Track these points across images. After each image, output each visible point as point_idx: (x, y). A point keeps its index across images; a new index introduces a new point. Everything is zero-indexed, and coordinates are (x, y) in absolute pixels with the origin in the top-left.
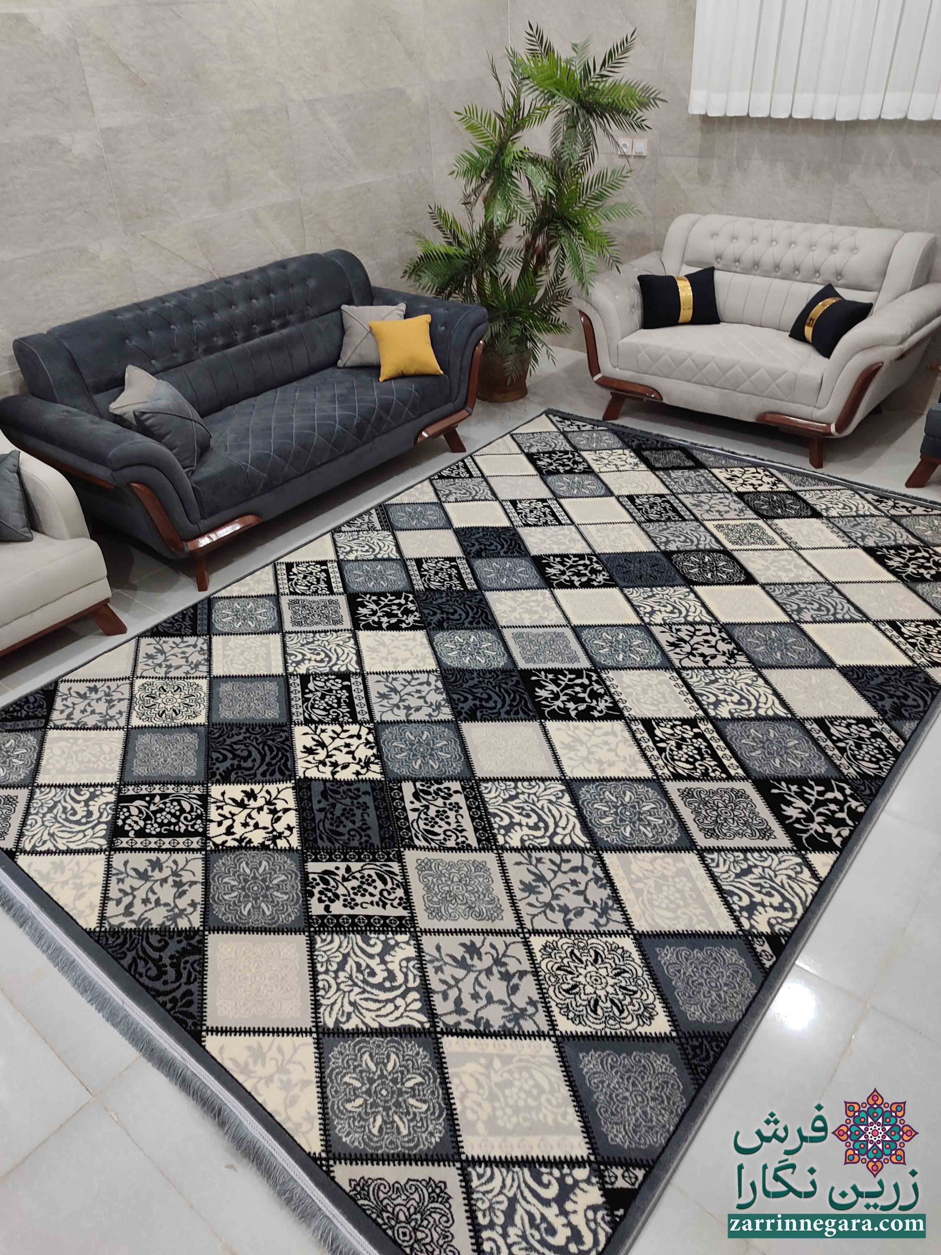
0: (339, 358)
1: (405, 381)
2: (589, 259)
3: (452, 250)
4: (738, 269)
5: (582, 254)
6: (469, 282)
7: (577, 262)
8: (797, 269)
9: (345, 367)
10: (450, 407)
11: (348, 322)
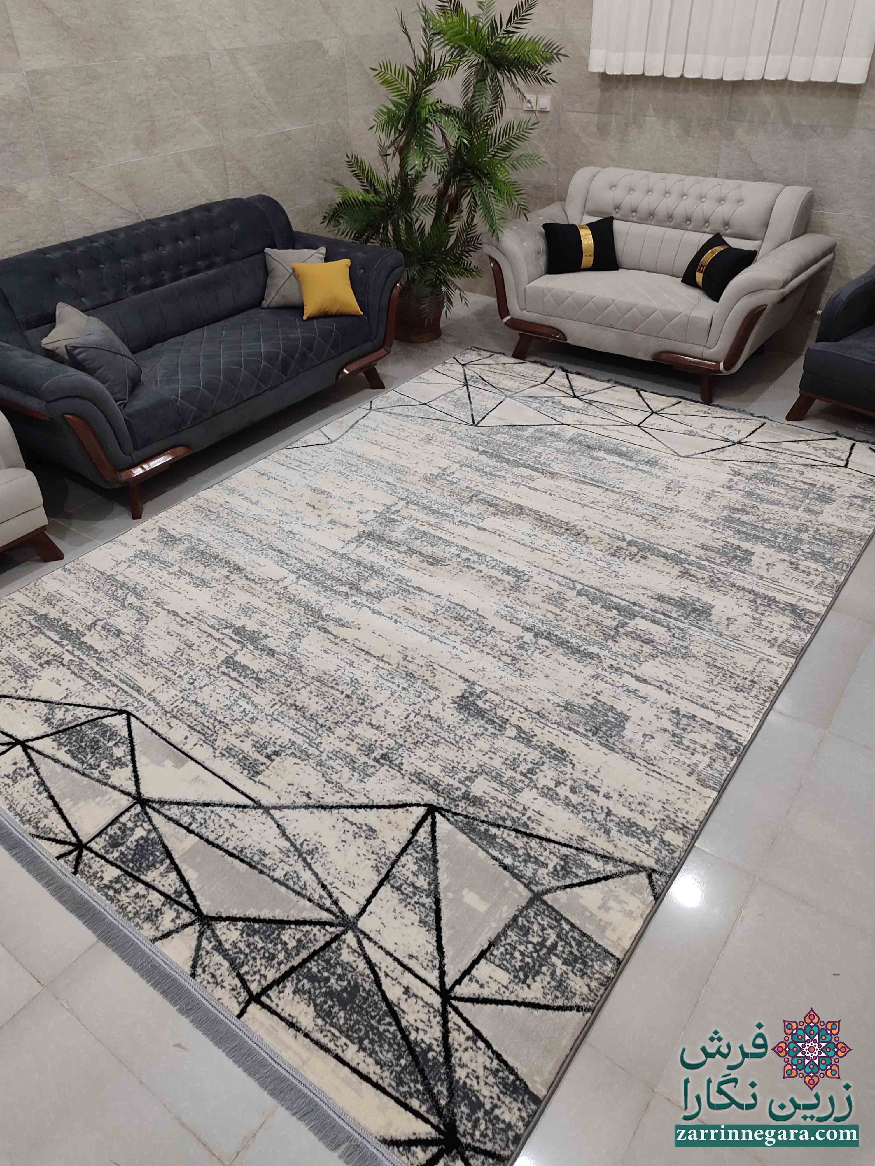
0: (263, 299)
1: (327, 320)
2: (498, 207)
3: (370, 197)
4: (635, 219)
5: (492, 202)
6: (386, 228)
7: (488, 210)
8: (688, 219)
9: (268, 308)
10: (369, 346)
11: (272, 264)
